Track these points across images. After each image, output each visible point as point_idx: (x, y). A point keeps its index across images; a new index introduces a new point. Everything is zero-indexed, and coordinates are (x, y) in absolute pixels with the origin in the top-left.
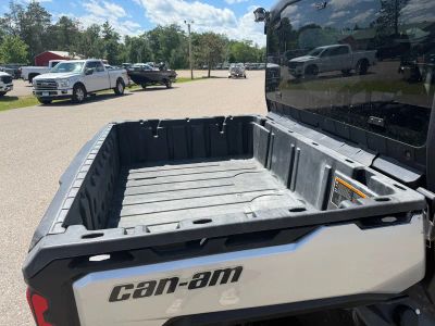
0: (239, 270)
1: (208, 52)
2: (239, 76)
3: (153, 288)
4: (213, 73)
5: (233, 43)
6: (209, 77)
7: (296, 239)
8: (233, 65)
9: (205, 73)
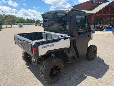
0: (54, 44)
1: (11, 20)
2: (21, 27)
3: (46, 47)
4: (13, 26)
5: (18, 18)
6: (12, 27)
7: (59, 41)
8: (19, 24)
9: (11, 26)
